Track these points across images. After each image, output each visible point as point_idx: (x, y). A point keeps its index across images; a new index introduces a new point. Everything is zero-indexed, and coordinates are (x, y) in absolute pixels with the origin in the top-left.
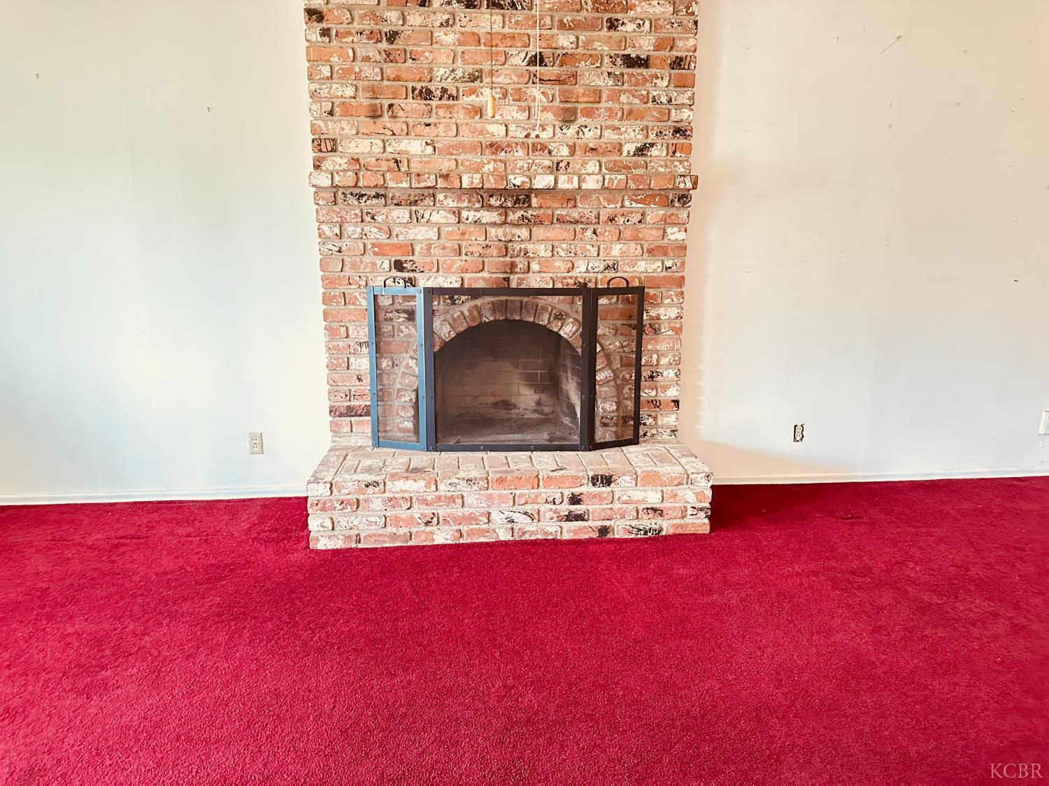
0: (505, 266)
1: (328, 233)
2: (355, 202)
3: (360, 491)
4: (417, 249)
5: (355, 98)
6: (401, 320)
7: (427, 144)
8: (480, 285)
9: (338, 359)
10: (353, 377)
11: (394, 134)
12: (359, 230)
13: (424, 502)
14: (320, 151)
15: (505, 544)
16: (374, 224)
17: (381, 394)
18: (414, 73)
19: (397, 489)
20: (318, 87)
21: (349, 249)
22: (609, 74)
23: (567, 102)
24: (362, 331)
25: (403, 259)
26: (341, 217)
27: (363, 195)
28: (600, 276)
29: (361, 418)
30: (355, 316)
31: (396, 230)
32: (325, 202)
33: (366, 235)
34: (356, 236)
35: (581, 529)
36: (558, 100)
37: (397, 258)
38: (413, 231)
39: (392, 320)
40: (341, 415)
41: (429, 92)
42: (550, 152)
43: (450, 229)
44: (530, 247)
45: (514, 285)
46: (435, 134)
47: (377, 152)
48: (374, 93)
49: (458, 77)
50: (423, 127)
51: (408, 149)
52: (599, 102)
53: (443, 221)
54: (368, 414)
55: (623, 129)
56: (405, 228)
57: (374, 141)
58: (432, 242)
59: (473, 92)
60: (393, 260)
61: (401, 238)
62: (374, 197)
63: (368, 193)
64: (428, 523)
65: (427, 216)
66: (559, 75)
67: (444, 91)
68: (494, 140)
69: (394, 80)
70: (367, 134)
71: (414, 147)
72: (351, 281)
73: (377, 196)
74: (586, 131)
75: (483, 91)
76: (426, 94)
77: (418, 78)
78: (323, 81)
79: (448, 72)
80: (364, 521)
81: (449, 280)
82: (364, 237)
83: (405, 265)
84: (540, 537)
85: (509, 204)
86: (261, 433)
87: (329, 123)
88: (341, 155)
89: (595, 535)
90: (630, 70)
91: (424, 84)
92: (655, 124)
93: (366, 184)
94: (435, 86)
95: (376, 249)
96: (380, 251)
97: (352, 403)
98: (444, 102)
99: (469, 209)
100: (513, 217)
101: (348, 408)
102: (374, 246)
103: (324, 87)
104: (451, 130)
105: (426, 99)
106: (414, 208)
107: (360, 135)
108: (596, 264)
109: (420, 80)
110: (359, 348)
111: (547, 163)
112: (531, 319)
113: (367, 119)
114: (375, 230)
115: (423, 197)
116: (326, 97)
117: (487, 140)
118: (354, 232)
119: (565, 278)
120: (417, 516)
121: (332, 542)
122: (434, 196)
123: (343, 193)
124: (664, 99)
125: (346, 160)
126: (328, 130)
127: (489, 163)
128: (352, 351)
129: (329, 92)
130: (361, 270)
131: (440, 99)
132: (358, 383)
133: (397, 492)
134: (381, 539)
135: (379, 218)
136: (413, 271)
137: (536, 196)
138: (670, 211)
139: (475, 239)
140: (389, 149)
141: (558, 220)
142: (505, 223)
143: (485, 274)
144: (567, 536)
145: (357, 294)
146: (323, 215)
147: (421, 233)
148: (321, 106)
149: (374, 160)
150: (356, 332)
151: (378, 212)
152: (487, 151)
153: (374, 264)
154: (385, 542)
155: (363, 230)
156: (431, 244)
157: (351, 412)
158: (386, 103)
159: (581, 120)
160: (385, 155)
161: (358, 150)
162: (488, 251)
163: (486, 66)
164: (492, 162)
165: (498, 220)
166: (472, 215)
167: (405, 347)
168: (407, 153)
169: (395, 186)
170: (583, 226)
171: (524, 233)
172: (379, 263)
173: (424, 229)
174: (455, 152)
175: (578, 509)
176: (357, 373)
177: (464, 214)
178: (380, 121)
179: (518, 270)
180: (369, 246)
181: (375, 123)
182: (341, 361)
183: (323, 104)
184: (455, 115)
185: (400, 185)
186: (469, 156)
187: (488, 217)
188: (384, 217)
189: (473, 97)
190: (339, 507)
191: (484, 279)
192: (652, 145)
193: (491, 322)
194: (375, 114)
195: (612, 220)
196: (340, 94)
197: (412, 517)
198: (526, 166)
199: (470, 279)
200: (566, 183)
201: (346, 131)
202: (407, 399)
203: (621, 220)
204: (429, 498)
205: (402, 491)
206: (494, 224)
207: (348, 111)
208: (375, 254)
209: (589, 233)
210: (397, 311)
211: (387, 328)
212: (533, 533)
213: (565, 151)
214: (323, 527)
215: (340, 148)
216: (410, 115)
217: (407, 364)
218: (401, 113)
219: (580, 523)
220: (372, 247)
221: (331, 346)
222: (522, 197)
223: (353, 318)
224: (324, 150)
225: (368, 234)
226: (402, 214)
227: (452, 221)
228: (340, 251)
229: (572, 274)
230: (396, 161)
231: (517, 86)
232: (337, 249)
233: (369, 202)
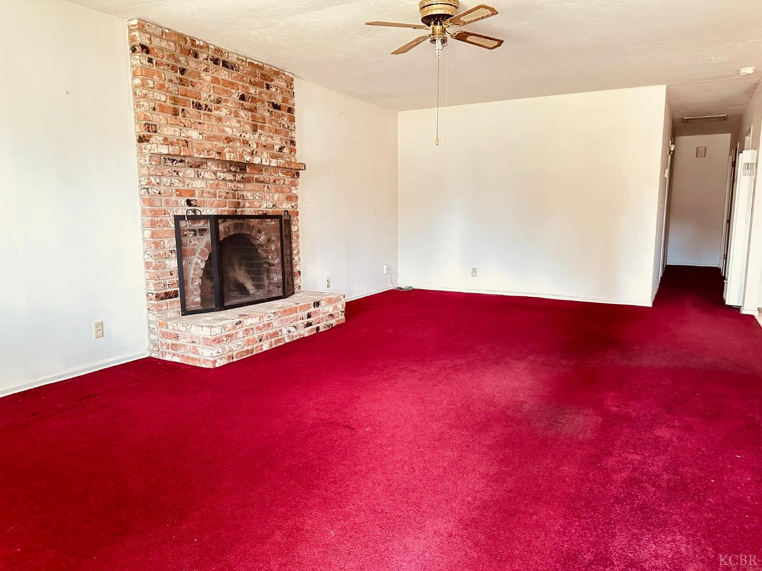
0: (235, 204)
1: (154, 182)
2: (171, 164)
3: (234, 328)
4: (197, 192)
5: (165, 102)
6: (191, 235)
7: (200, 134)
8: (226, 213)
9: (160, 262)
10: (168, 273)
11: (185, 126)
12: (169, 181)
13: (258, 329)
14: (149, 131)
15: (289, 343)
16: (177, 178)
17: (182, 282)
18: (193, 94)
19: (248, 324)
20: (147, 92)
21: (165, 192)
22: (268, 110)
23: (254, 121)
24: (171, 243)
25: (190, 198)
26: (162, 172)
27: (174, 160)
28: (271, 210)
29: (172, 300)
30: (168, 234)
31: (187, 181)
32: (155, 162)
33: (173, 184)
34: (168, 184)
35: (311, 330)
36: (251, 119)
37: (188, 198)
38: (195, 182)
39: (186, 235)
40: (162, 299)
41: (200, 105)
42: (250, 145)
43: (212, 182)
44: (245, 193)
45: (239, 214)
46: (203, 129)
47: (177, 135)
48: (175, 101)
49: (212, 100)
50: (198, 124)
51: (192, 135)
52: (265, 123)
53: (210, 177)
54: (176, 296)
55: (274, 138)
56: (191, 180)
57: (176, 129)
58: (203, 189)
59: (218, 109)
60: (186, 199)
61: (190, 186)
62: (180, 162)
63: (177, 159)
64: (260, 340)
65: (202, 174)
66: (251, 107)
67: (206, 106)
68: (228, 135)
69: (184, 96)
70: (172, 125)
71: (194, 134)
72: (166, 212)
73: (181, 161)
74: (262, 136)
75: (222, 109)
76: (198, 106)
77: (195, 97)
78: (149, 89)
79: (208, 96)
80: (236, 345)
81: (212, 211)
82: (172, 185)
83: (192, 202)
84: (298, 337)
85: (238, 171)
86: (102, 322)
87: (153, 115)
88: (159, 135)
89: (315, 332)
90: (274, 110)
91: (197, 101)
92: (284, 137)
93: (185, 154)
94: (202, 102)
95: (178, 193)
96: (180, 193)
97: (167, 291)
98: (206, 112)
99: (220, 171)
100: (238, 177)
101: (166, 293)
102: (177, 190)
103: (150, 93)
104: (210, 127)
105: (199, 109)
106: (196, 169)
107: (168, 124)
108: (270, 204)
109: (196, 98)
110: (170, 254)
111: (249, 151)
112: (249, 233)
113: (172, 116)
114: (177, 181)
115: (202, 163)
116: (151, 99)
117: (224, 135)
118: (167, 182)
119: (259, 211)
120: (256, 337)
121: (222, 361)
122: (206, 163)
123: (164, 158)
124: (286, 126)
125: (162, 138)
126: (153, 119)
127: (226, 148)
128: (167, 256)
129: (153, 97)
130: (171, 206)
131: (205, 110)
132: (171, 277)
133: (248, 326)
134: (242, 354)
135: (181, 174)
136: (196, 206)
137: (248, 167)
138: (294, 179)
139: (223, 189)
140: (183, 135)
141: (256, 180)
142: (235, 180)
143: (227, 208)
144: (307, 335)
145: (169, 220)
146: (153, 171)
147: (199, 184)
148: (149, 104)
149: (176, 140)
150: (169, 244)
151: (180, 171)
152: (225, 141)
153: (177, 202)
154: (244, 355)
155: (171, 181)
156: (203, 191)
157: (168, 296)
158: (181, 108)
159: (259, 131)
160: (180, 137)
161: (168, 133)
162: (228, 195)
163: (224, 97)
164: (228, 147)
165: (232, 178)
166: (222, 175)
167: (193, 252)
168: (191, 138)
169: (198, 156)
170: (264, 184)
171: (241, 186)
172: (179, 201)
173: (200, 181)
174: (212, 140)
175: (310, 320)
176: (170, 270)
177: (218, 174)
178: (178, 117)
179: (241, 206)
180: (174, 191)
181: (176, 118)
182: (161, 263)
183: (150, 103)
184: (212, 120)
185: (200, 156)
186: (218, 143)
187: (229, 177)
188: (183, 174)
189: (218, 112)
190: (225, 339)
191: (227, 211)
192: (284, 147)
193: (233, 234)
194: (176, 113)
195: (275, 182)
196: (158, 98)
197: (254, 338)
198: (241, 151)
199: (221, 211)
200: (257, 160)
201: (162, 121)
202: (197, 283)
203: (277, 182)
204: (261, 326)
205: (251, 324)
206: (231, 181)
207: (163, 109)
208: (177, 195)
209: (266, 188)
210: (189, 230)
211: (184, 240)
212: (297, 336)
213: (255, 146)
214: (219, 353)
215: (159, 131)
216: (192, 117)
217: (197, 262)
218: (188, 115)
219: (311, 327)
220: (176, 192)
221: (156, 254)
222: (242, 167)
223: (167, 235)
224: (151, 131)
225: (174, 183)
226: (191, 172)
227: (214, 178)
228: (160, 193)
229: (261, 209)
230: (186, 142)
231: (235, 109)
232: (158, 192)
233: (177, 164)
